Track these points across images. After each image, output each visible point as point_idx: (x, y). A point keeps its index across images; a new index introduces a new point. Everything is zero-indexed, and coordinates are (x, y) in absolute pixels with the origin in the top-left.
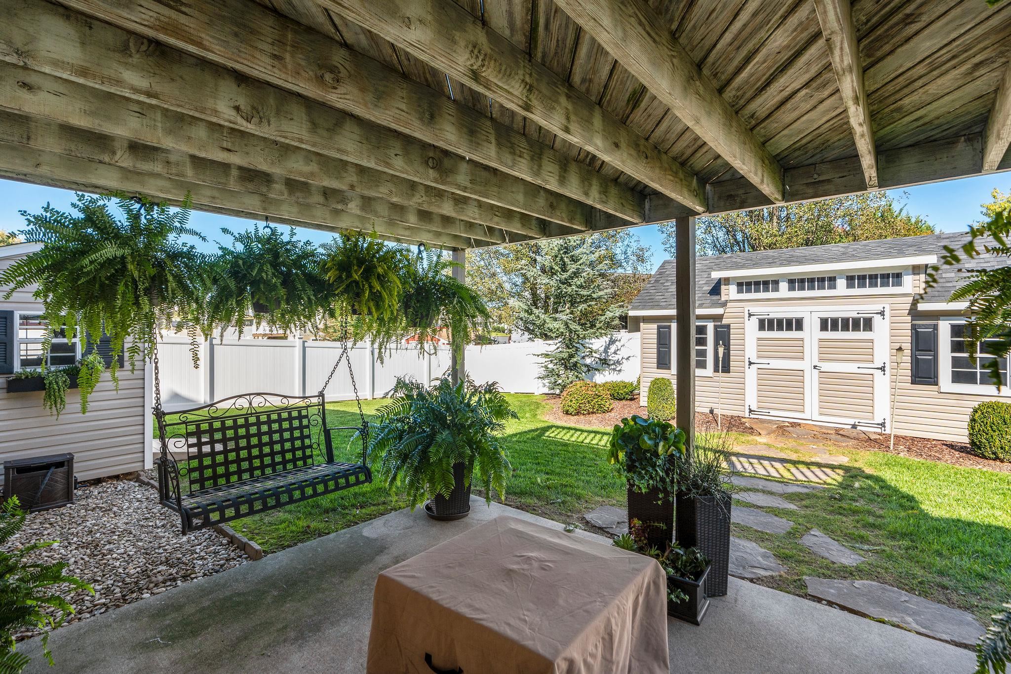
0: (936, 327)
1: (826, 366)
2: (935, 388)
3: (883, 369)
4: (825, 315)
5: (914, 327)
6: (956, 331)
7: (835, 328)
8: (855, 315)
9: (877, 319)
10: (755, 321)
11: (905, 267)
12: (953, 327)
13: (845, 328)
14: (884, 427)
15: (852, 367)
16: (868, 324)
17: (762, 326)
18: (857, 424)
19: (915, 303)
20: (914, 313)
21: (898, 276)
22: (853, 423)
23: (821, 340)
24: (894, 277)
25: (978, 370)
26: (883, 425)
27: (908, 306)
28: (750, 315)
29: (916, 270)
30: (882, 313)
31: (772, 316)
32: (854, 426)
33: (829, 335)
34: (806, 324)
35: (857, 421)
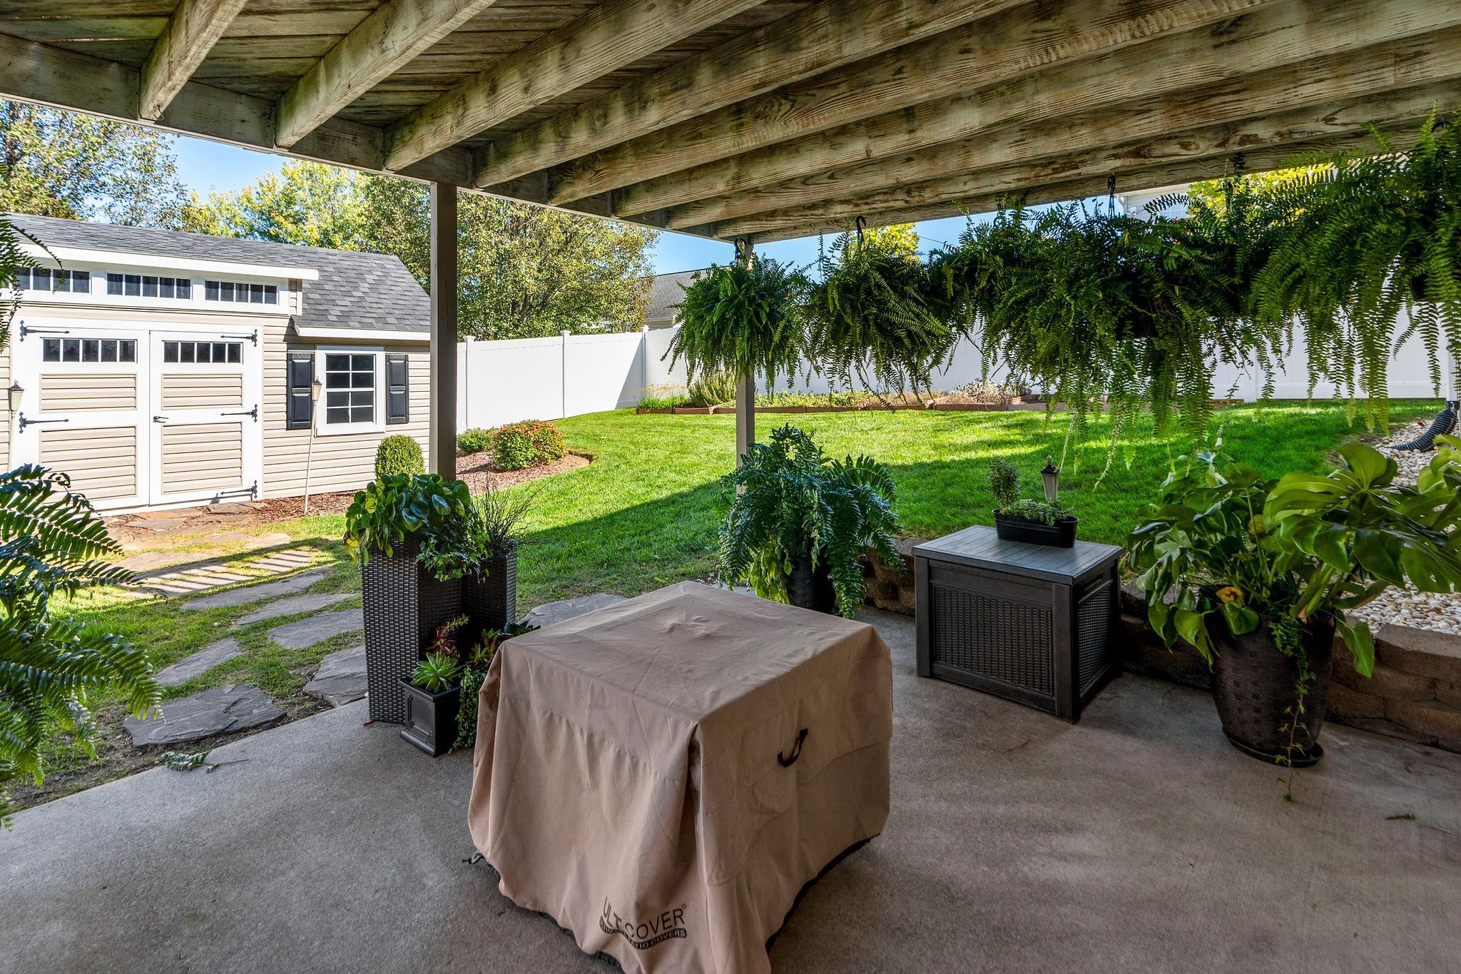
0: (312, 358)
1: (175, 417)
2: (307, 432)
3: (254, 413)
4: (172, 338)
5: (289, 358)
6: (333, 362)
7: (187, 357)
8: (219, 340)
9: (247, 347)
10: (35, 344)
11: (281, 280)
12: (329, 357)
13: (204, 357)
14: (256, 492)
15: (212, 415)
16: (234, 353)
17: (51, 351)
18: (220, 495)
19: (291, 327)
20: (293, 339)
21: (272, 290)
22: (214, 496)
23: (166, 376)
24: (264, 291)
25: (350, 407)
26: (254, 490)
27: (284, 331)
28: (25, 331)
29: (295, 285)
30: (253, 338)
31: (73, 335)
32: (215, 500)
33: (180, 367)
34: (141, 351)
35: (220, 491)
